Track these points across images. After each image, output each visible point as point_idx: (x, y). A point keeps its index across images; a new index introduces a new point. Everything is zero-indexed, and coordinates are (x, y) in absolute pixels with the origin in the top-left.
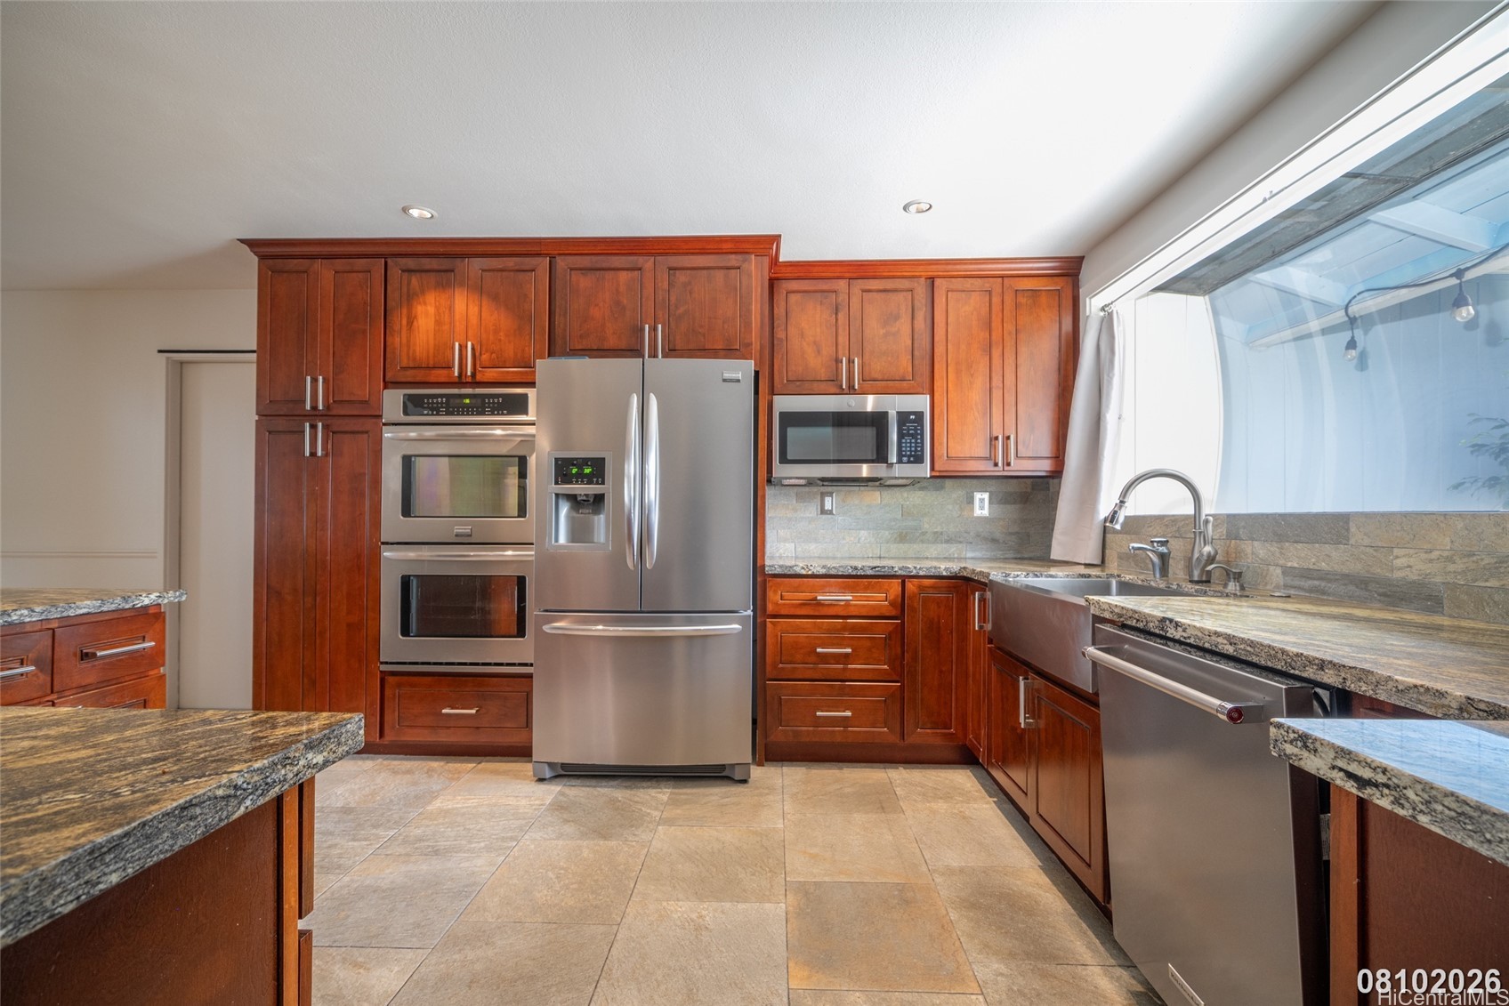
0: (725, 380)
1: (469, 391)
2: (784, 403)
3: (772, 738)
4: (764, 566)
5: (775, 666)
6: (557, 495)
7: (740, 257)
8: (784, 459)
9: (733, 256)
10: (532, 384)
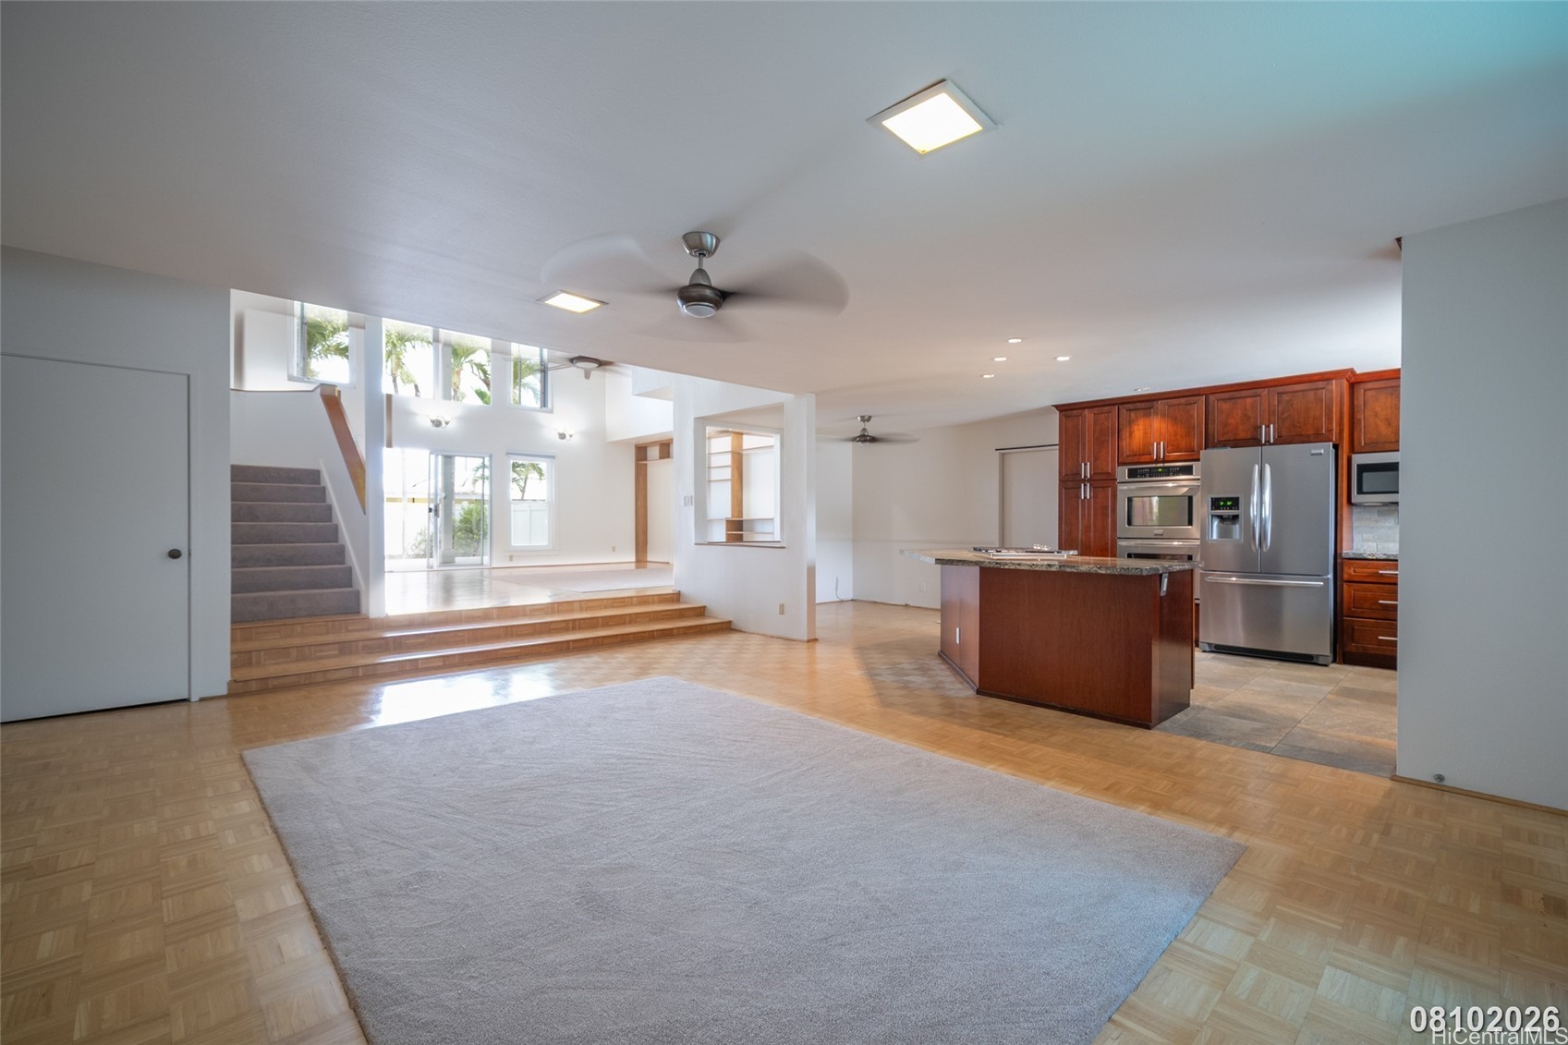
0: (1312, 455)
1: (1161, 465)
2: (1359, 459)
3: (1347, 649)
4: (1341, 553)
5: (1349, 609)
6: (1212, 516)
7: (1325, 383)
8: (1360, 491)
9: (1320, 383)
10: (1198, 460)
